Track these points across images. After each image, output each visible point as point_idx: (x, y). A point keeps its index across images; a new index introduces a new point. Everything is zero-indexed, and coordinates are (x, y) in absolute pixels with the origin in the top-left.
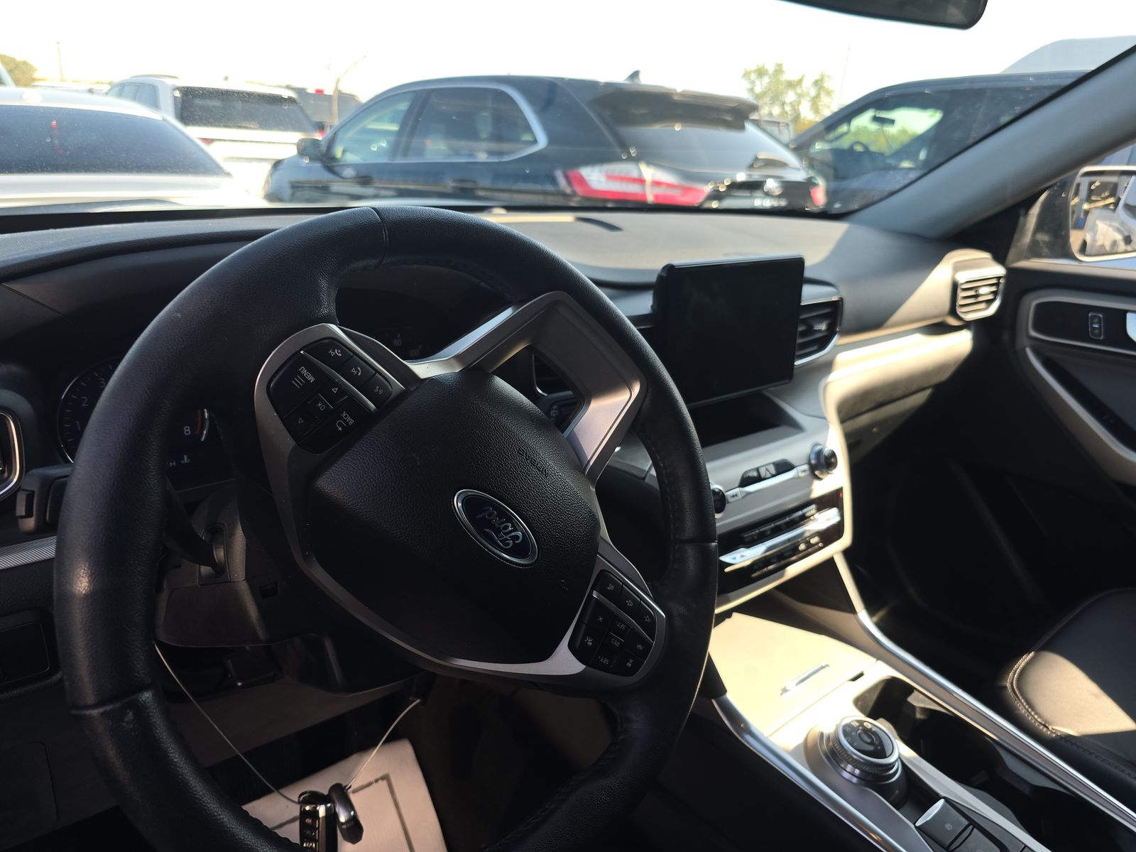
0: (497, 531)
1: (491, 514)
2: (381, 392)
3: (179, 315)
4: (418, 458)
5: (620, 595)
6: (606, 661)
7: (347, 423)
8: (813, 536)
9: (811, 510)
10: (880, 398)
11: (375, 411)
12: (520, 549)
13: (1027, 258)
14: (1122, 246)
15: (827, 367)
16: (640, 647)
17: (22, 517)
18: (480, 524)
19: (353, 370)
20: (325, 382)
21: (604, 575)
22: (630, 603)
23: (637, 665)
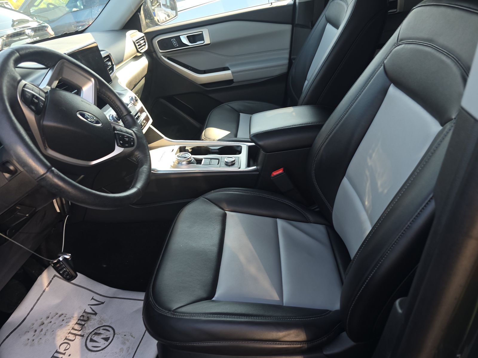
5: (121, 131)
6: (127, 145)
8: (143, 121)
11: (45, 101)
13: (147, 29)
14: (168, 18)
16: (132, 139)
22: (124, 131)
23: (134, 143)
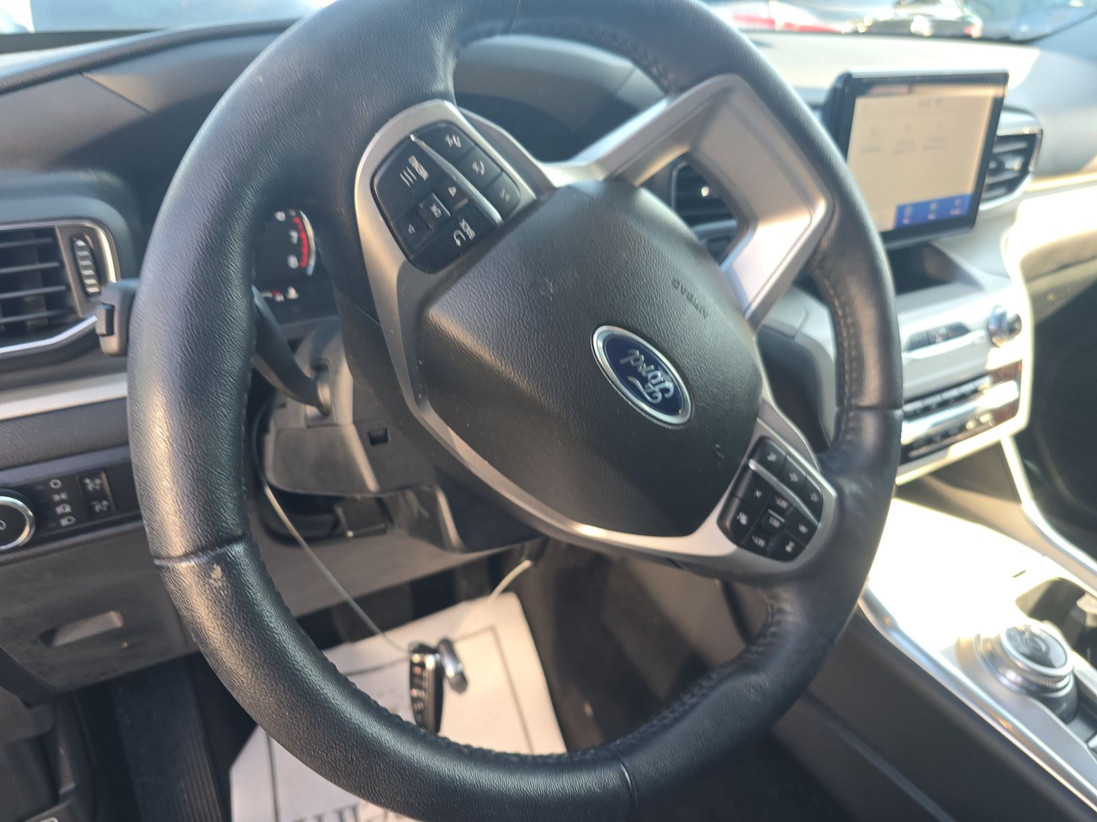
0: (644, 381)
1: (637, 360)
2: (508, 198)
3: (261, 79)
4: (551, 285)
5: (782, 469)
6: (761, 543)
7: (467, 237)
8: (984, 413)
9: (985, 382)
10: (1065, 258)
11: (501, 223)
12: (671, 404)
15: (1009, 217)
16: (803, 529)
17: (103, 335)
18: (626, 372)
19: (475, 166)
20: (439, 180)
21: (763, 441)
22: (794, 478)
23: (798, 550)
